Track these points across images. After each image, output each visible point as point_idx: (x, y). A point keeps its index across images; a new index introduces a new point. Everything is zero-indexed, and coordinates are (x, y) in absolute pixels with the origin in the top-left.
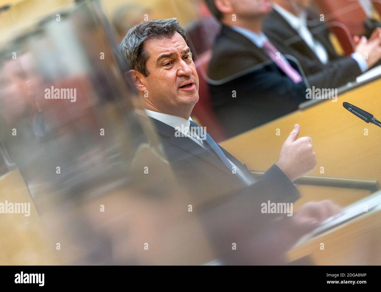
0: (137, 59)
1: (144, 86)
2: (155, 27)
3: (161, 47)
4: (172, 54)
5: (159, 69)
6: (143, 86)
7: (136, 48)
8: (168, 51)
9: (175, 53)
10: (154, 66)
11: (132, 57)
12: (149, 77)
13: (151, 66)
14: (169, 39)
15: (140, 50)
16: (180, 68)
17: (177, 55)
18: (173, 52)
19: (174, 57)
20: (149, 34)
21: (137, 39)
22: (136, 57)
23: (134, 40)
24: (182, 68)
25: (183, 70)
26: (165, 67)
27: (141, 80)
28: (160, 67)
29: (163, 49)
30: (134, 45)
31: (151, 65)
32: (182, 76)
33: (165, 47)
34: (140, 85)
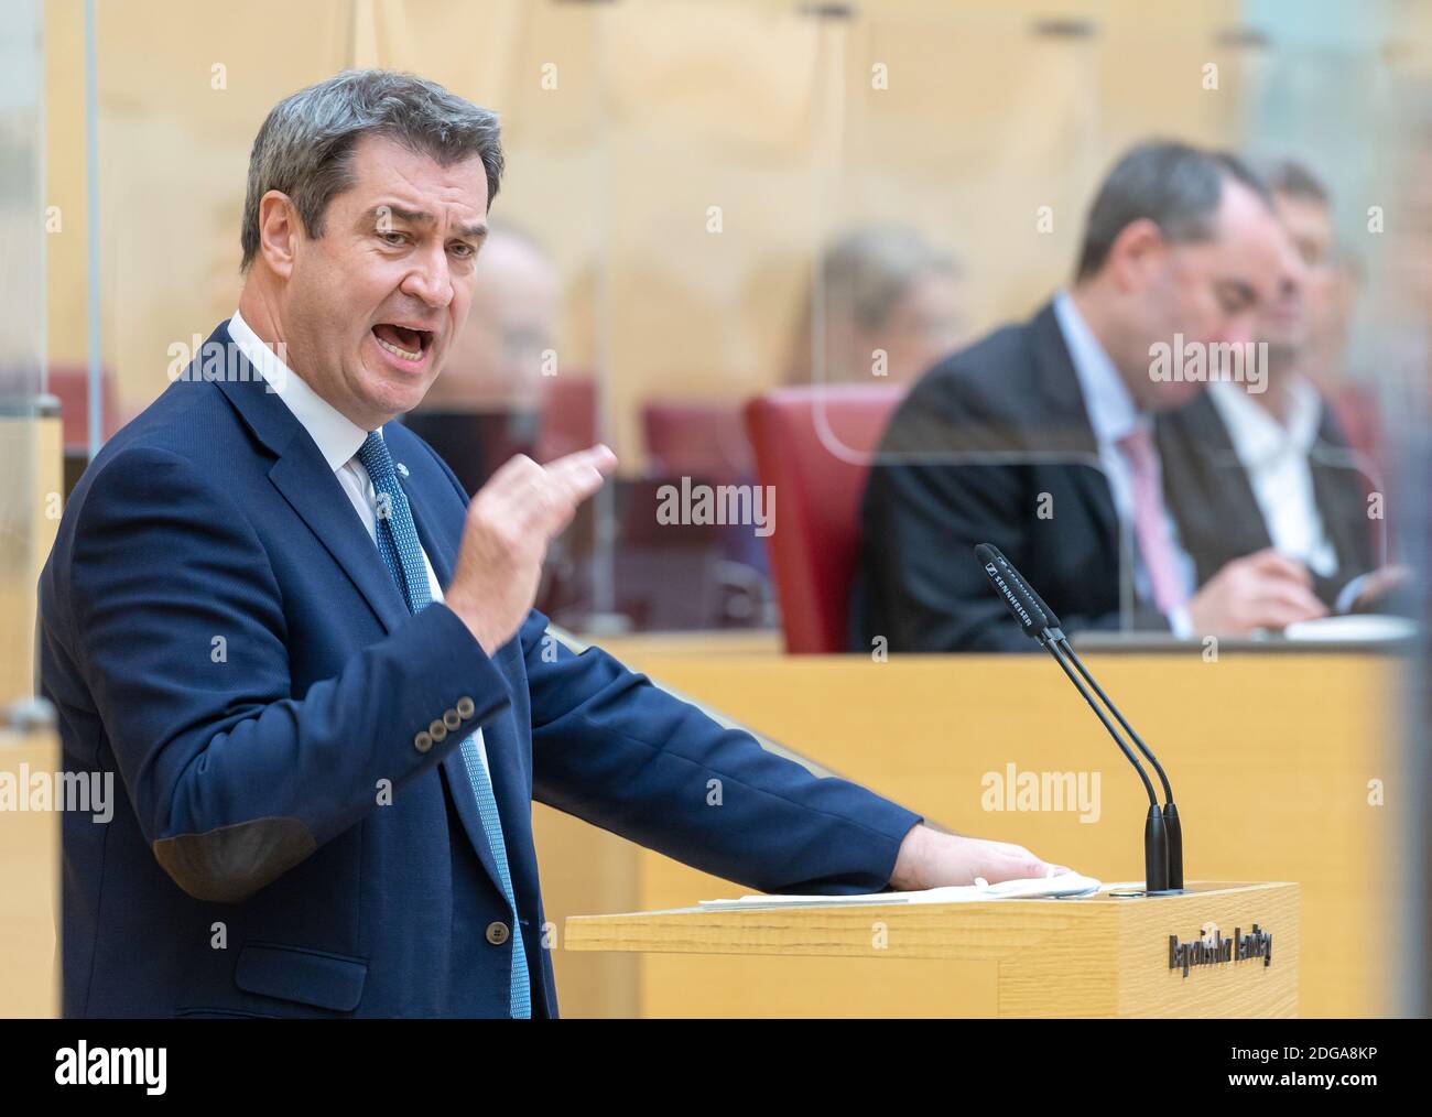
0: (313, 172)
1: (291, 261)
2: (416, 107)
3: (402, 180)
4: (420, 216)
5: (359, 241)
6: (287, 257)
7: (327, 137)
8: (413, 200)
9: (431, 217)
10: (351, 222)
11: (302, 158)
12: (318, 244)
13: (340, 215)
14: (439, 167)
15: (335, 151)
16: (422, 268)
17: (436, 225)
18: (427, 211)
19: (425, 227)
20: (388, 117)
21: (347, 112)
22: (314, 161)
23: (336, 108)
24: (426, 274)
25: (426, 281)
26: (379, 244)
27: (292, 239)
28: (367, 234)
29: (403, 186)
30: (328, 127)
31: (344, 213)
32: (414, 295)
33: (412, 184)
34: (280, 251)
